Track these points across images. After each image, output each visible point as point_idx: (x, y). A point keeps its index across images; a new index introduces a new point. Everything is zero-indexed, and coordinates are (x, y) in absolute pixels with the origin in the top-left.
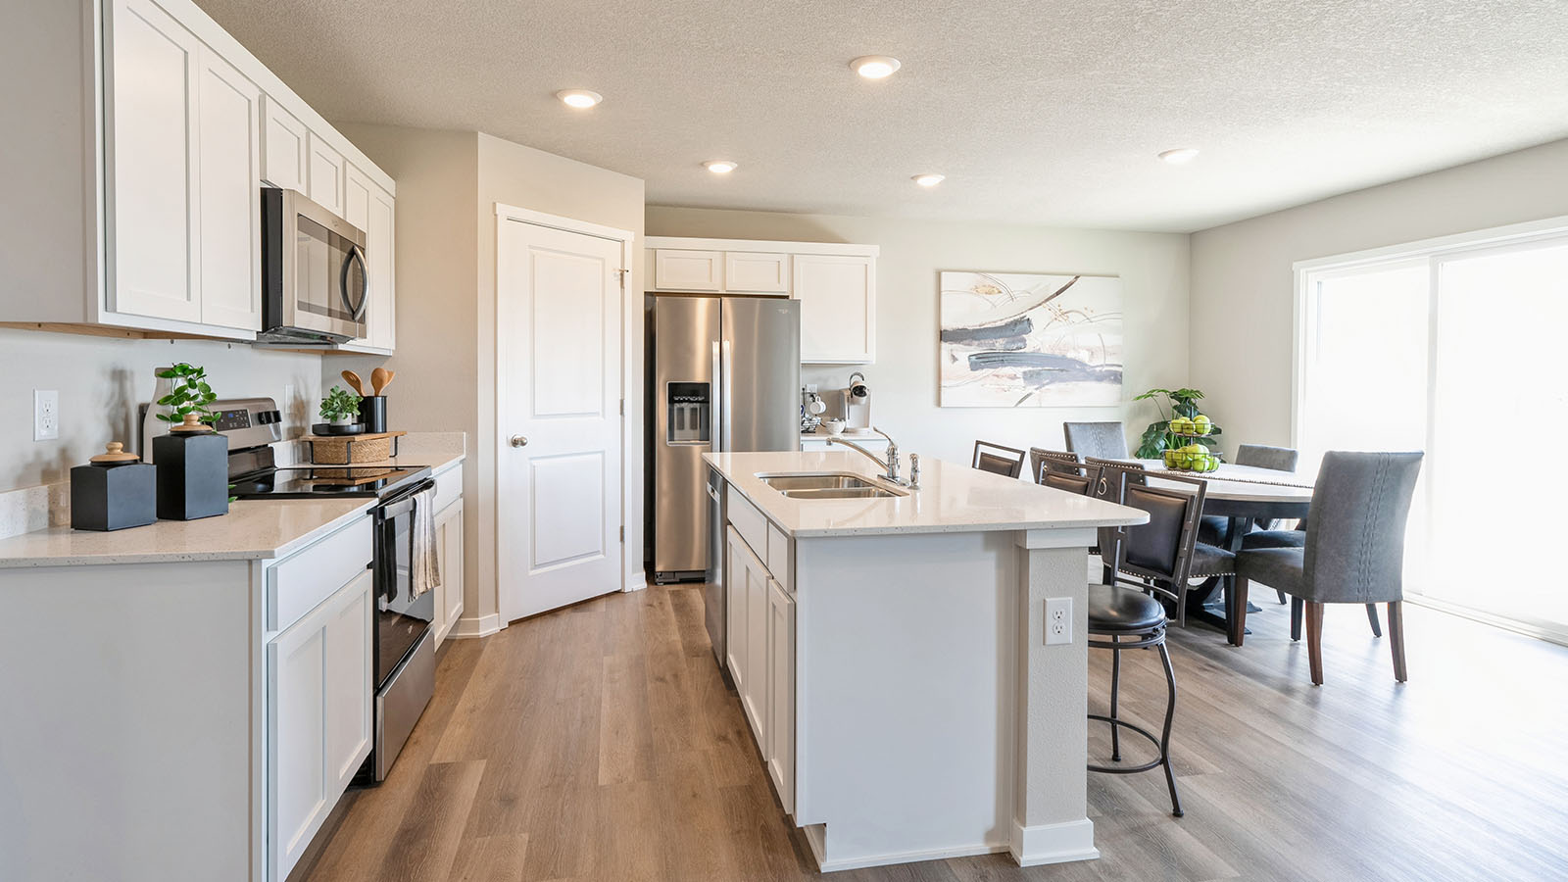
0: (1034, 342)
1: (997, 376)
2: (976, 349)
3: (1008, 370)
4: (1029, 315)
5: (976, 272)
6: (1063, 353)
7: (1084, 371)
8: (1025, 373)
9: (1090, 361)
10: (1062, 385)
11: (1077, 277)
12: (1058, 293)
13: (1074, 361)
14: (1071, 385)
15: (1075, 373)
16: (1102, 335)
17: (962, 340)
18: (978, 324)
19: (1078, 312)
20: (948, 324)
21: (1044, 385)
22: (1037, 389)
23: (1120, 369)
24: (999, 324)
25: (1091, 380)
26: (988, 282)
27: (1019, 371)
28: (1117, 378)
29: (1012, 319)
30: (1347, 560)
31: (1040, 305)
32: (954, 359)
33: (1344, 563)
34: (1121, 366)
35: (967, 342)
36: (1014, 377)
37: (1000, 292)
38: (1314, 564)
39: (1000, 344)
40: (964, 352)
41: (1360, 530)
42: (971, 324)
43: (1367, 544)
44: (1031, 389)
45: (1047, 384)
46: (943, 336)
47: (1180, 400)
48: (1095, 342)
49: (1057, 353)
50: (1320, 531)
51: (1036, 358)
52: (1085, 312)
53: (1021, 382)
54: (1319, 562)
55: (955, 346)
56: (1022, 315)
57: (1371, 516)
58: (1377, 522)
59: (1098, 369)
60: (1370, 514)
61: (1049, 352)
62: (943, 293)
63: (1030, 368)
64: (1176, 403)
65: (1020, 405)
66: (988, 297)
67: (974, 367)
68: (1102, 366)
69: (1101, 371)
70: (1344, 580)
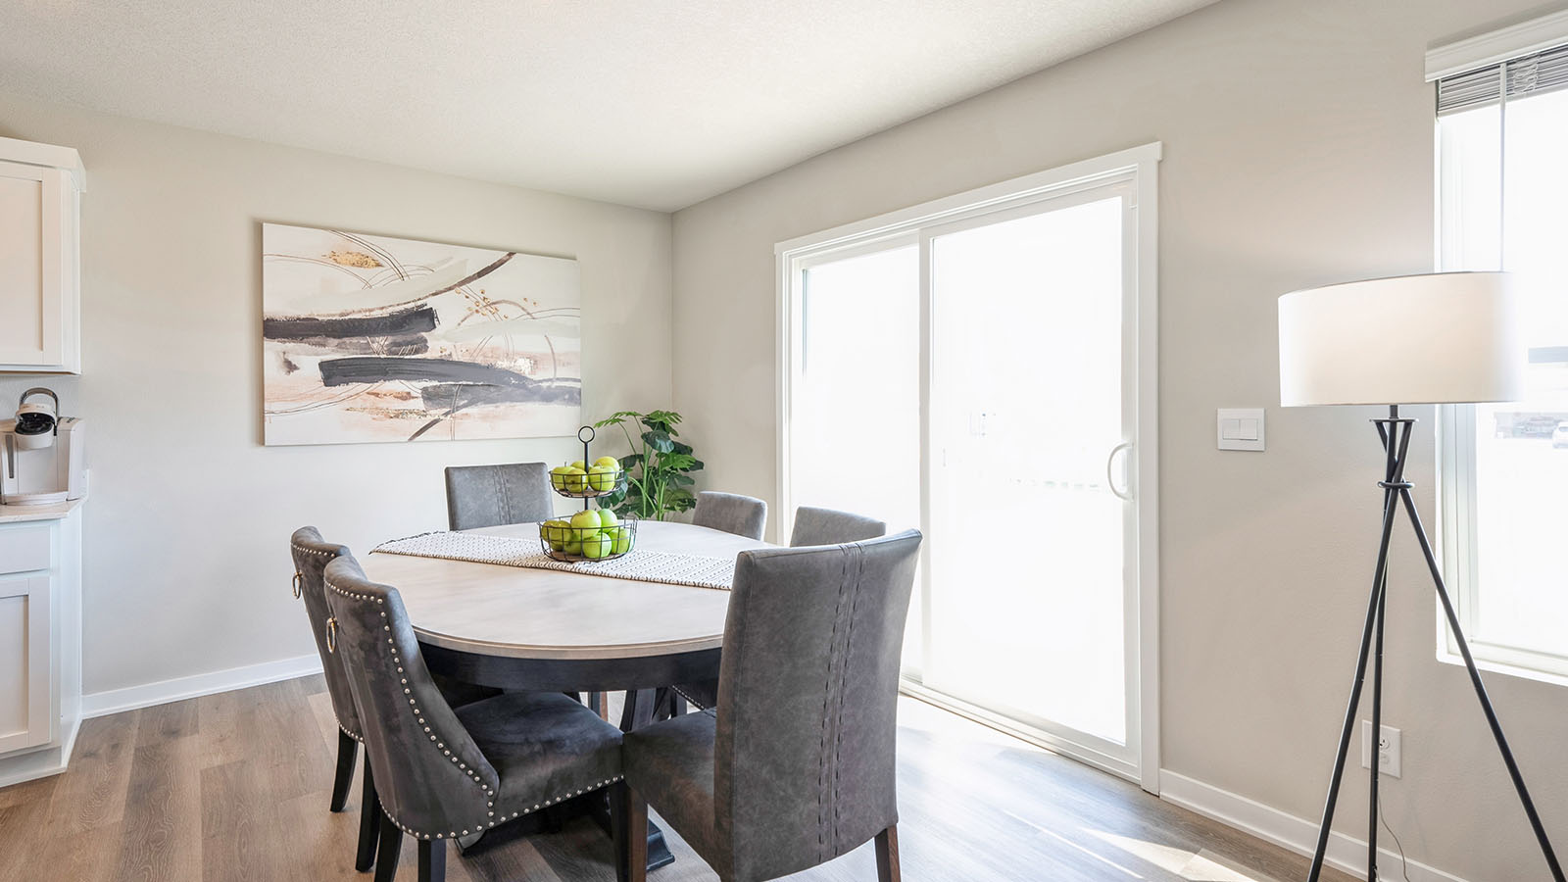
0: (437, 344)
1: (377, 395)
2: (332, 352)
3: (397, 385)
4: (431, 303)
5: (334, 230)
6: (491, 361)
7: (524, 387)
8: (425, 390)
9: (533, 372)
10: (490, 408)
11: (511, 254)
12: (480, 274)
13: (508, 373)
14: (503, 407)
15: (510, 389)
16: (551, 338)
17: (308, 336)
18: (339, 312)
19: (511, 303)
20: (277, 307)
21: (458, 408)
22: (446, 414)
23: (578, 385)
24: (377, 314)
25: (535, 401)
26: (355, 247)
27: (416, 386)
28: (573, 397)
29: (402, 308)
30: (794, 785)
31: (450, 289)
32: (291, 367)
33: (790, 791)
34: (579, 381)
35: (317, 339)
36: (407, 396)
37: (378, 265)
38: (730, 804)
39: (379, 346)
40: (309, 358)
41: (815, 716)
42: (326, 310)
43: (831, 740)
44: (436, 413)
45: (465, 406)
46: (272, 329)
47: (653, 426)
48: (539, 347)
49: (479, 360)
50: (737, 732)
51: (443, 367)
52: (523, 304)
53: (419, 404)
54: (739, 800)
55: (290, 345)
56: (419, 303)
57: (836, 682)
58: (847, 691)
59: (545, 385)
60: (832, 678)
61: (466, 359)
62: (264, 258)
63: (436, 383)
64: (647, 429)
65: (417, 439)
66: (355, 270)
67: (329, 380)
68: (550, 380)
69: (549, 387)
70: (791, 827)
